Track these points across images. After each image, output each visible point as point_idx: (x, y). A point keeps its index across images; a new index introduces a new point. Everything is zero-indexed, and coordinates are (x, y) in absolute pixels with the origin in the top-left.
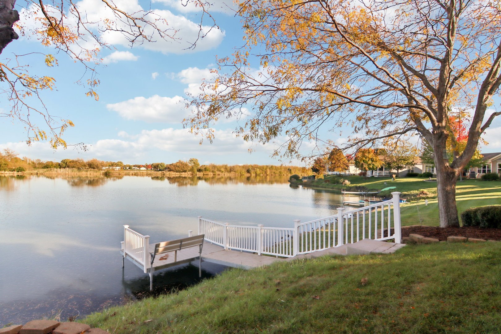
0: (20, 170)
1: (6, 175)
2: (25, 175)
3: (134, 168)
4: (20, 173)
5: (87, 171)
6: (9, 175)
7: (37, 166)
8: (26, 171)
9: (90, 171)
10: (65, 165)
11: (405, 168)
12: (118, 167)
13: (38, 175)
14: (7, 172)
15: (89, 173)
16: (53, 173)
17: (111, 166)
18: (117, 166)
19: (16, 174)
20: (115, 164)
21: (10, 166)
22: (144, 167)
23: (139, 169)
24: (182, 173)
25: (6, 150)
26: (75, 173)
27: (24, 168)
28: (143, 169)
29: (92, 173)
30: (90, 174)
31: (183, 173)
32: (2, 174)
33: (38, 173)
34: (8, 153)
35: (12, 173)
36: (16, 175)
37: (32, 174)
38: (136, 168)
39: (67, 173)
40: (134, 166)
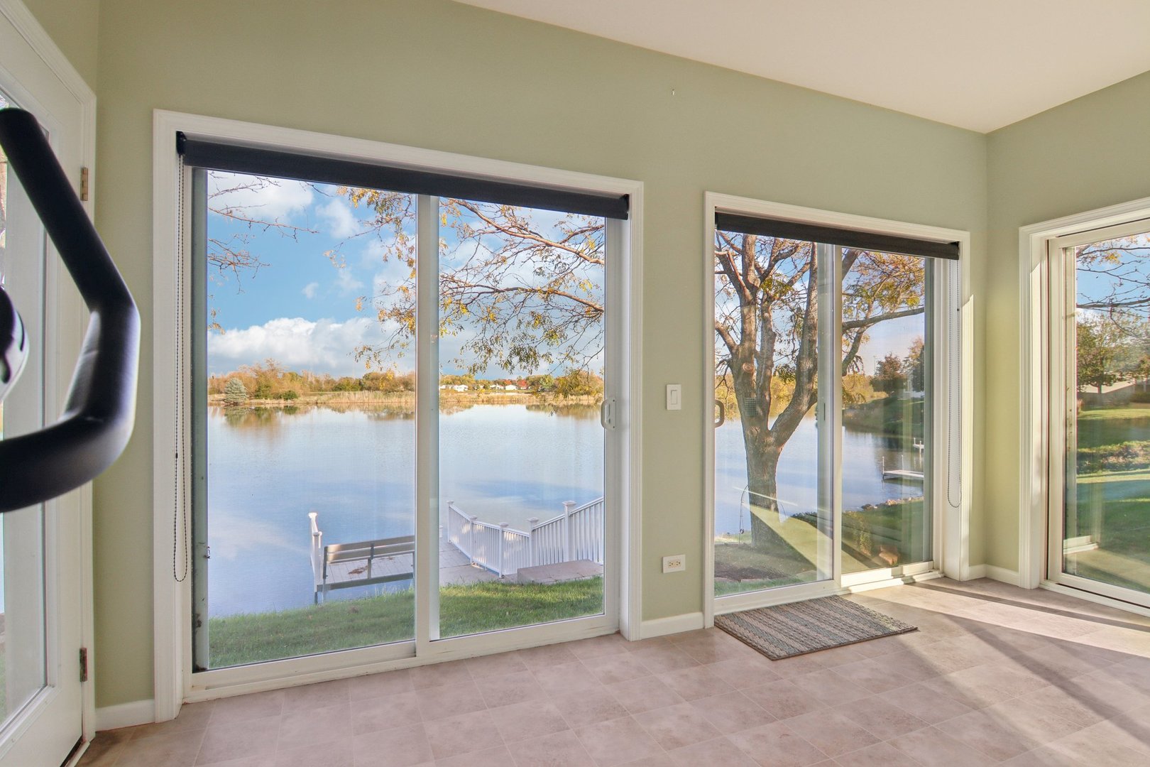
0: (290, 396)
1: (268, 406)
2: (298, 406)
3: (493, 386)
4: (289, 403)
5: (400, 397)
6: (271, 406)
7: (323, 386)
8: (300, 398)
9: (406, 395)
10: (368, 384)
11: (1120, 380)
12: (463, 386)
13: (319, 405)
14: (268, 401)
15: (403, 400)
16: (343, 401)
17: (451, 384)
18: (462, 384)
19: (282, 403)
20: (459, 380)
21: (274, 390)
22: (513, 384)
23: (502, 388)
24: (581, 397)
25: (268, 361)
26: (380, 401)
27: (296, 393)
28: (510, 387)
29: (409, 401)
30: (406, 402)
31: (585, 397)
32: (262, 404)
33: (319, 401)
34: (272, 365)
35: (276, 401)
36: (282, 406)
37: (308, 403)
38: (498, 386)
39: (366, 400)
40: (495, 382)
